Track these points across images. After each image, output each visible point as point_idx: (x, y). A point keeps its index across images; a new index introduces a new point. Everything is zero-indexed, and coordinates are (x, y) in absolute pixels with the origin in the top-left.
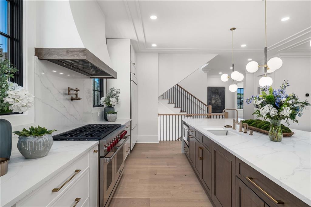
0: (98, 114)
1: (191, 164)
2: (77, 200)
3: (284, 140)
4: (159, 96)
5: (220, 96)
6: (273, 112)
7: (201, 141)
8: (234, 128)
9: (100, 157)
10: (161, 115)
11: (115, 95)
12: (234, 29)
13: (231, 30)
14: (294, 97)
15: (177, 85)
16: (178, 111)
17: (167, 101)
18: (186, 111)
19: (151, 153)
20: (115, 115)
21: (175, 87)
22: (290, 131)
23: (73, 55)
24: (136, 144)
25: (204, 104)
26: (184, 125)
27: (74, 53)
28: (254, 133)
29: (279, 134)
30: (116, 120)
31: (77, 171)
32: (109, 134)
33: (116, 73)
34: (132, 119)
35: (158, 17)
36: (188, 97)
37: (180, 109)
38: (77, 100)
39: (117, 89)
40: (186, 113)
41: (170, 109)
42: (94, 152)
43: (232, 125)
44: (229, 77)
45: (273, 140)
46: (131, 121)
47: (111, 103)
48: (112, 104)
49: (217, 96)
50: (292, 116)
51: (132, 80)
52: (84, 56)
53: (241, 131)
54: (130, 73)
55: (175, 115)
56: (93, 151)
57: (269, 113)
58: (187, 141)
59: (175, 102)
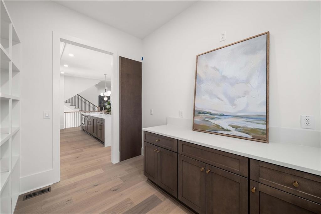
1: (85, 132)
7: (89, 119)
10: (66, 112)
12: (106, 75)
16: (78, 110)
17: (70, 104)
21: (76, 96)
36: (85, 102)
40: (83, 111)
41: (72, 109)
55: (76, 112)
58: (84, 123)
59: (75, 105)
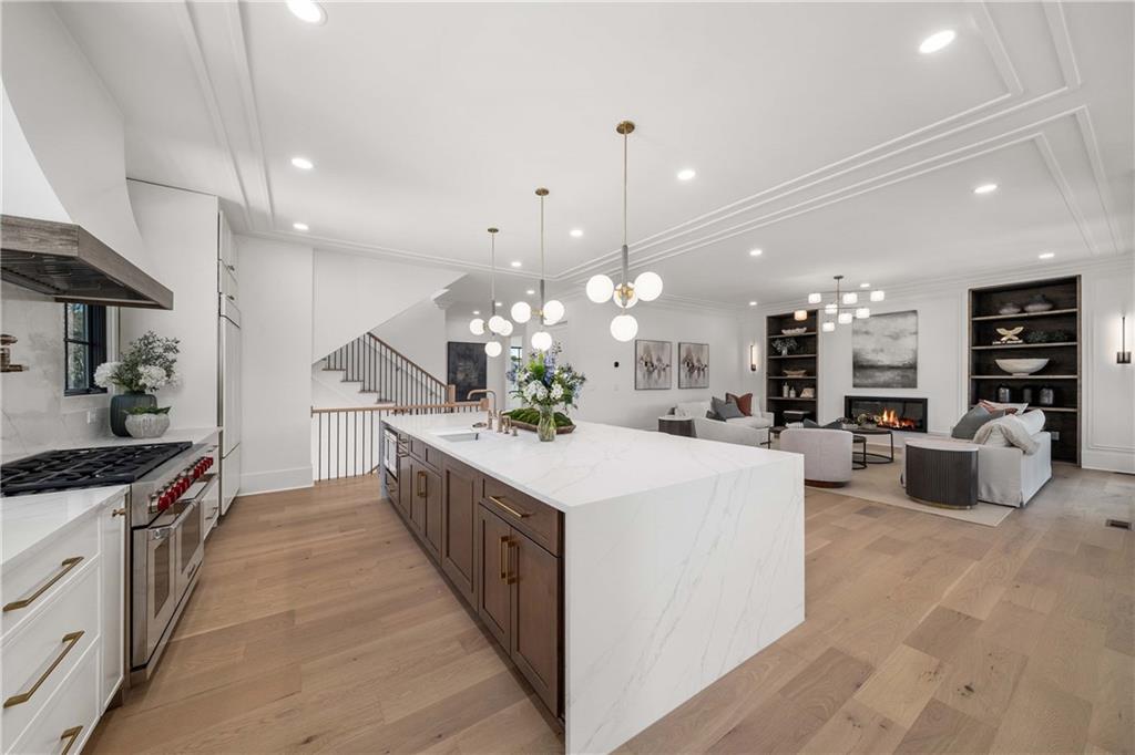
0: (86, 415)
1: (401, 517)
2: (73, 638)
3: (559, 438)
4: (316, 361)
5: (475, 363)
6: (541, 392)
7: (422, 460)
8: (490, 428)
9: (132, 531)
10: (320, 412)
11: (159, 357)
12: (496, 231)
13: (490, 230)
14: (569, 369)
15: (368, 333)
16: (371, 400)
17: (340, 375)
18: (394, 399)
19: (290, 512)
20: (162, 416)
21: (362, 339)
22: (571, 424)
23: (20, 239)
24: (235, 498)
25: (437, 381)
26: (387, 432)
27: (25, 232)
28: (519, 431)
29: (552, 428)
30: (164, 431)
31: (72, 562)
32: (156, 467)
33: (172, 293)
34: (224, 428)
35: (315, 166)
36: (399, 365)
37: (375, 397)
38: (8, 371)
39: (168, 341)
40: (392, 405)
41: (351, 395)
42: (114, 515)
43: (486, 421)
44: (485, 326)
45: (543, 439)
46: (221, 434)
47: (141, 382)
48: (148, 384)
49: (470, 364)
50: (568, 399)
51: (223, 313)
52: (70, 247)
53: (500, 431)
54: (217, 294)
55: (364, 410)
56: (111, 513)
57: (535, 395)
58: (393, 469)
59: (361, 378)
